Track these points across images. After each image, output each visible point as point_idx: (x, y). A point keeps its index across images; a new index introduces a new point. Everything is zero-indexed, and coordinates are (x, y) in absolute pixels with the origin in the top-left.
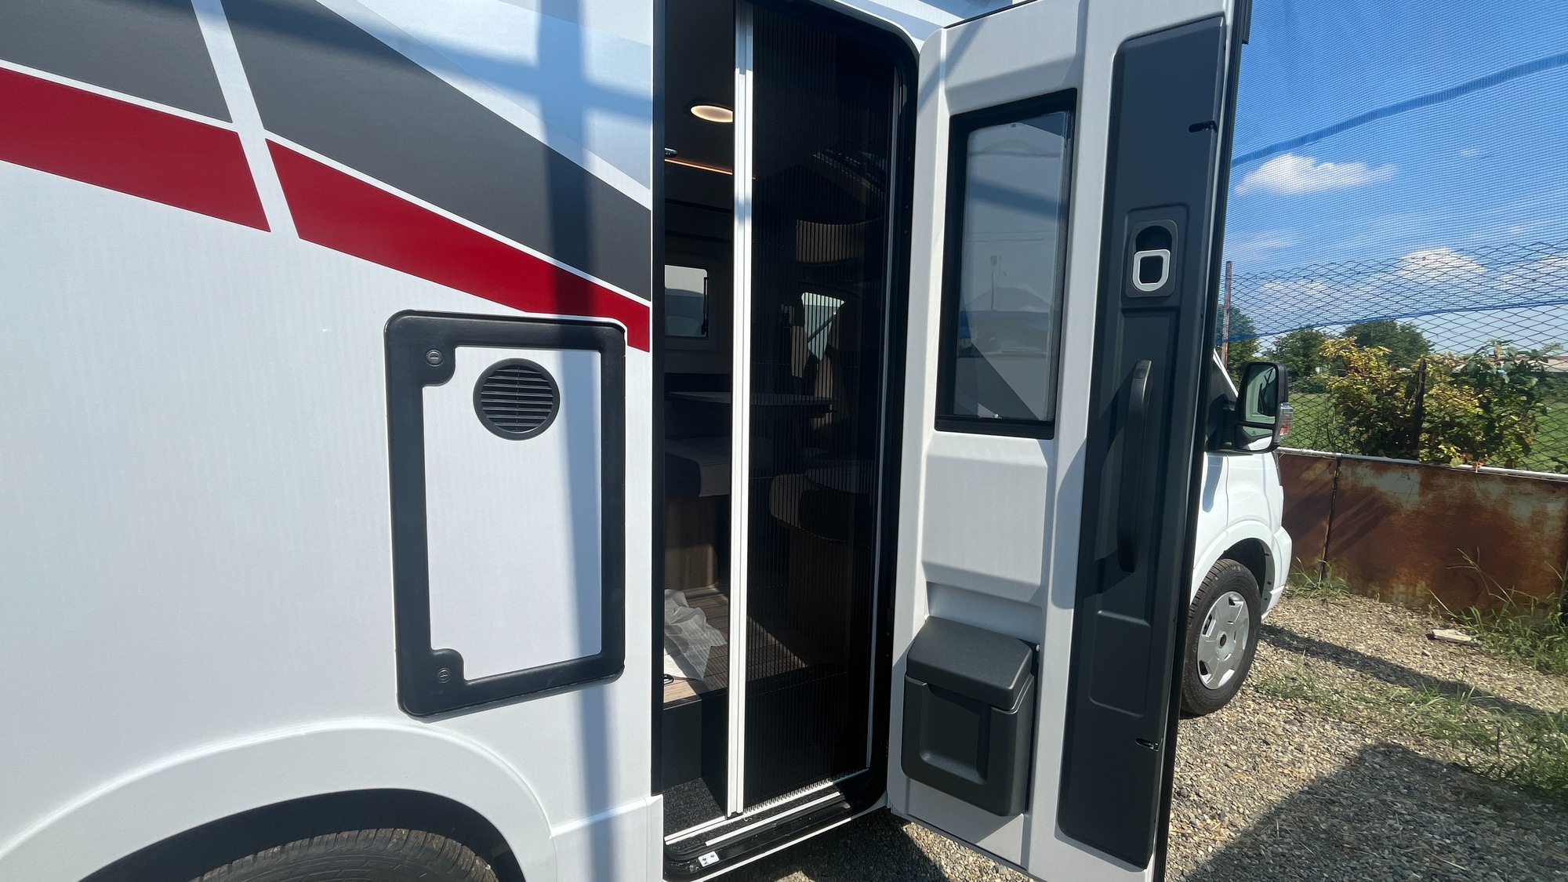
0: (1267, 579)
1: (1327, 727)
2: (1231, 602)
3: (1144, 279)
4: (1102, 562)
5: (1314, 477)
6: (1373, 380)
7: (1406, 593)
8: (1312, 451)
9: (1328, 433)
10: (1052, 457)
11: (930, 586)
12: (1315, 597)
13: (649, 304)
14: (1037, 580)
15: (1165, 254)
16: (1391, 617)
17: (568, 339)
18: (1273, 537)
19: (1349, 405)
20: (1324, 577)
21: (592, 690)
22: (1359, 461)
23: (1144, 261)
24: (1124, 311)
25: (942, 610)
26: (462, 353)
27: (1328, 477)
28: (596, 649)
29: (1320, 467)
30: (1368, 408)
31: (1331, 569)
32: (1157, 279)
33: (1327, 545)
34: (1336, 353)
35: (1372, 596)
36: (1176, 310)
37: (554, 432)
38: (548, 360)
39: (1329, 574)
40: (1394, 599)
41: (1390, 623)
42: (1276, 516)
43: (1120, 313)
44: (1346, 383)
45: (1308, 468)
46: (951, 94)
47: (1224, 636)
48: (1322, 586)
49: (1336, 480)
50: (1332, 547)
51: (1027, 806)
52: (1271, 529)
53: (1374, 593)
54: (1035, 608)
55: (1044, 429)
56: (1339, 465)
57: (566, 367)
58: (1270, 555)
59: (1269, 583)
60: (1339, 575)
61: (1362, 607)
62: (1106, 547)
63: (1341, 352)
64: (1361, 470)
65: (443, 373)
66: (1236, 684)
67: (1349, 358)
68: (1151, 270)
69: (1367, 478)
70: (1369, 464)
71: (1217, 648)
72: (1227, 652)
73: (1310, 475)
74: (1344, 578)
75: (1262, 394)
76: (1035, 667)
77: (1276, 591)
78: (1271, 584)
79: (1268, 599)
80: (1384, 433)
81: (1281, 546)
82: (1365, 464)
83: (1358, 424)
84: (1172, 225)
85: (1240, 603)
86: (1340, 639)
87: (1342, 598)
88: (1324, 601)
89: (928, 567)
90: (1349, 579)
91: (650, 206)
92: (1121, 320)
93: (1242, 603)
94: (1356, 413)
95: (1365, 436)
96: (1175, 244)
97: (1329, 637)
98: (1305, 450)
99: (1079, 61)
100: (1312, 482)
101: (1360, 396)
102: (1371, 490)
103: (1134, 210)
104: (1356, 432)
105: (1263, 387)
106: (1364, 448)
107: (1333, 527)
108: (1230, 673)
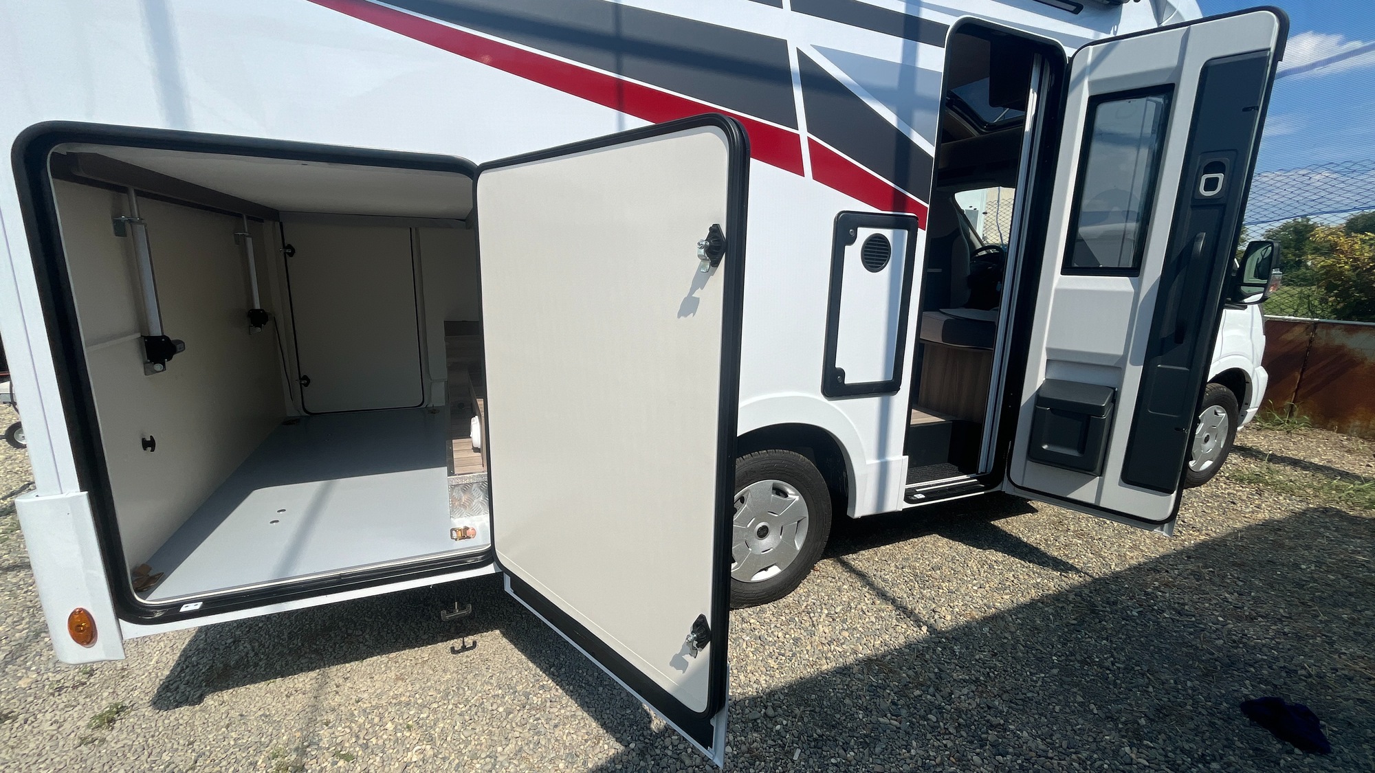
0: (1245, 401)
1: (1281, 498)
2: (1216, 413)
3: (1206, 189)
4: (1163, 339)
5: (1292, 338)
6: (1356, 260)
7: (1361, 427)
8: (1293, 318)
9: (1309, 302)
10: (1138, 288)
11: (1048, 361)
12: (1281, 430)
13: (928, 206)
14: (1121, 353)
15: (1221, 176)
16: (1345, 443)
17: (897, 223)
18: (1254, 370)
19: (1330, 280)
20: (1291, 415)
21: (885, 397)
22: (1334, 325)
23: (1207, 180)
24: (1192, 207)
25: (1054, 375)
26: (860, 230)
27: (1306, 338)
28: (890, 378)
29: (1298, 330)
30: (1348, 282)
31: (1298, 409)
32: (1214, 189)
33: (1296, 391)
34: (1324, 238)
35: (1331, 429)
36: (1224, 206)
37: (886, 272)
38: (887, 233)
39: (1296, 413)
40: (1350, 431)
41: (1343, 447)
42: (1257, 356)
43: (1189, 208)
44: (1330, 262)
45: (1287, 331)
46: (1091, 84)
47: (1208, 436)
48: (1288, 422)
49: (1311, 341)
50: (1300, 393)
51: (1102, 473)
52: (1253, 363)
53: (1333, 426)
54: (1117, 368)
55: (1134, 271)
56: (1315, 328)
57: (894, 236)
58: (1250, 383)
59: (1247, 404)
60: (1305, 414)
61: (1320, 436)
62: (1167, 331)
63: (1330, 237)
64: (1333, 332)
65: (852, 240)
66: (1214, 470)
67: (1336, 242)
68: (1211, 184)
69: (1339, 338)
70: (1343, 326)
71: (1202, 445)
72: (1209, 447)
73: (1289, 337)
74: (1308, 416)
75: (1258, 266)
76: (1115, 400)
77: (1252, 411)
78: (1248, 404)
79: (1244, 416)
80: (1359, 303)
81: (1259, 379)
82: (1338, 327)
83: (1336, 295)
84: (1226, 160)
85: (1223, 415)
86: (1301, 455)
87: (1304, 430)
88: (1288, 432)
89: (1049, 350)
90: (1313, 417)
91: (934, 157)
92: (1189, 212)
93: (1224, 414)
94: (1336, 287)
95: (1342, 305)
96: (1227, 171)
97: (1290, 454)
98: (1287, 317)
99: (1178, 70)
100: (1290, 342)
101: (1341, 273)
102: (1341, 347)
103: (1204, 152)
104: (1334, 301)
105: (1260, 260)
106: (1339, 314)
107: (1304, 377)
108: (1208, 464)
